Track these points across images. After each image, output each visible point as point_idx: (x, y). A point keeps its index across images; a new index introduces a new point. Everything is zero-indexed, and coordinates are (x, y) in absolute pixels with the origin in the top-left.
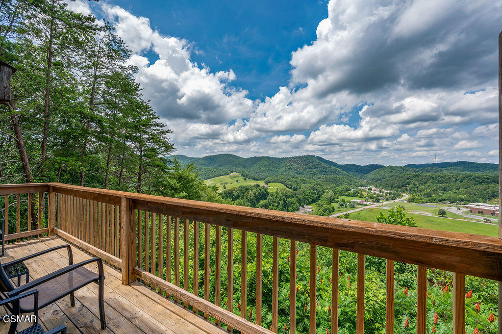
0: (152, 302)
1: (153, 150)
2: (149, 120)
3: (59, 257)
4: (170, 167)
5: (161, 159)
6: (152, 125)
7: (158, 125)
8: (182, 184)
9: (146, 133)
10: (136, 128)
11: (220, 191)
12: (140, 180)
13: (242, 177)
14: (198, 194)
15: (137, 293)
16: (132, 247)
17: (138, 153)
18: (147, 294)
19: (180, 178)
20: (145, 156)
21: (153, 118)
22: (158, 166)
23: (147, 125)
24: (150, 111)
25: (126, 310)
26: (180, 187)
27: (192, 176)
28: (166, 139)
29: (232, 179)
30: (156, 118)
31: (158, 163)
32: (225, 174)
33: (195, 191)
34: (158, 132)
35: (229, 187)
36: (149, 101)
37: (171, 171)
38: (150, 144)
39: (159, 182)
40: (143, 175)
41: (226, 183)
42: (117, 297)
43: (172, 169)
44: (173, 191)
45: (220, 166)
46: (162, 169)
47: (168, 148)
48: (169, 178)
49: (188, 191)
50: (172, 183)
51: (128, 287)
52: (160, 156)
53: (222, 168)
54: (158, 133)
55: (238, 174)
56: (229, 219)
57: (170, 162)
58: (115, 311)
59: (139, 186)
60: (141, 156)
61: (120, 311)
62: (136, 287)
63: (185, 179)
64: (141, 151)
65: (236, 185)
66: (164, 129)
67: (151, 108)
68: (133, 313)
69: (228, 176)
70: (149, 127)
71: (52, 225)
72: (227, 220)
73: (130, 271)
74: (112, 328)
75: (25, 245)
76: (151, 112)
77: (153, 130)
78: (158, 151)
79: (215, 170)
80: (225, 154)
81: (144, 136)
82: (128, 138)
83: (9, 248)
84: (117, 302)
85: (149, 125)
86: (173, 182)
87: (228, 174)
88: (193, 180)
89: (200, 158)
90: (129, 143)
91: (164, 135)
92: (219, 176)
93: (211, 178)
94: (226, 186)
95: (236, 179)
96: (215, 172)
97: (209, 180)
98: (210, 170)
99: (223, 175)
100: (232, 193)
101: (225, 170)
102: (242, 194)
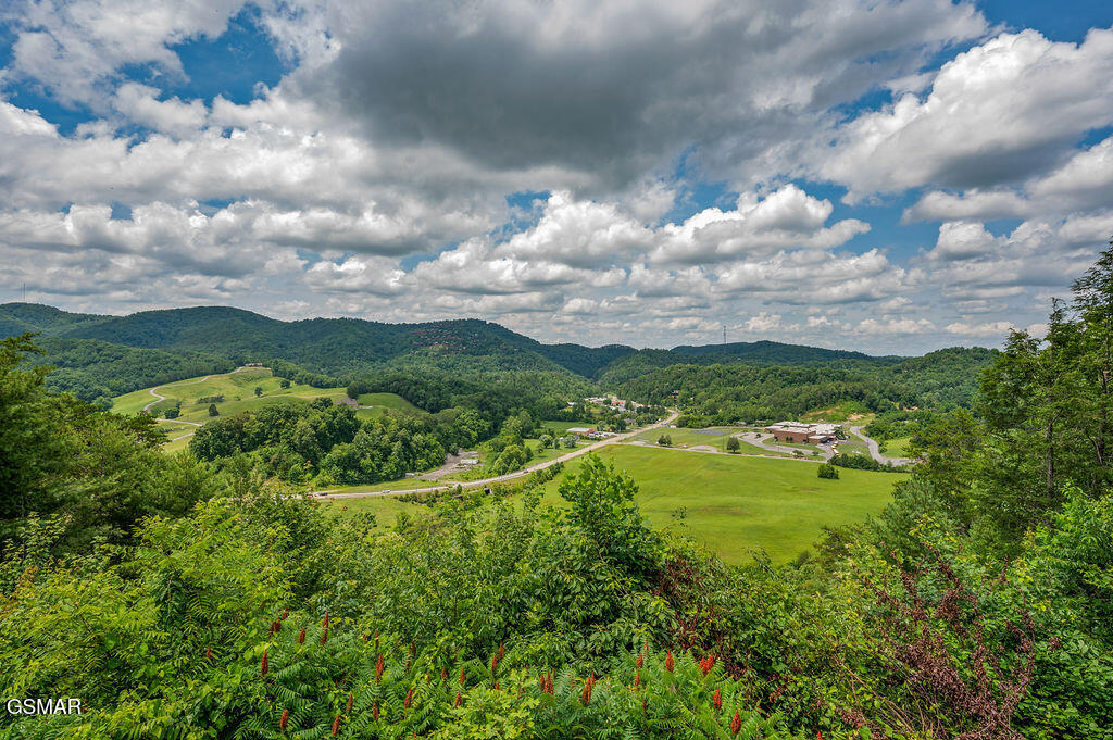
13: (276, 379)
29: (240, 385)
32: (216, 372)
35: (229, 411)
41: (220, 399)
55: (261, 371)
65: (256, 405)
69: (225, 377)
79: (177, 357)
87: (225, 371)
88: (18, 397)
92: (193, 377)
93: (161, 384)
94: (219, 407)
95: (254, 385)
96: (177, 362)
97: (152, 391)
98: (156, 359)
99: (206, 374)
100: (239, 427)
101: (216, 356)
102: (274, 431)
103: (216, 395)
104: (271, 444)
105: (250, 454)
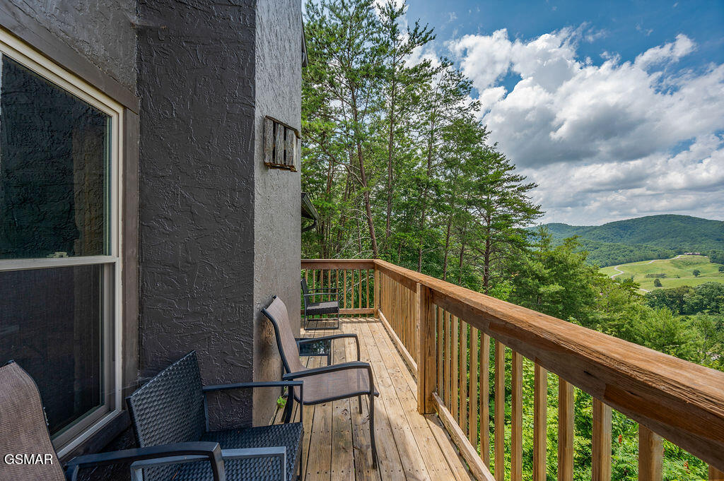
0: (444, 465)
1: (505, 217)
2: (499, 174)
3: (373, 344)
4: (532, 244)
5: (518, 230)
6: (504, 181)
7: (514, 179)
8: (553, 271)
9: (495, 193)
10: (481, 188)
11: (643, 291)
12: (487, 262)
13: (714, 265)
14: (588, 291)
15: (431, 437)
16: (429, 359)
17: (486, 224)
18: (443, 446)
19: (551, 262)
20: (493, 227)
21: (505, 170)
22: (512, 241)
23: (496, 181)
24: (501, 160)
25: (408, 456)
26: (551, 276)
27: (573, 258)
28: (526, 199)
29: (679, 267)
30: (511, 169)
31: (512, 236)
32: (659, 257)
33: (579, 284)
34: (512, 189)
35: (669, 284)
36: (495, 145)
37: (533, 249)
38: (501, 209)
39: (515, 265)
40: (492, 254)
41: (663, 276)
42: (405, 427)
43: (536, 246)
44: (537, 281)
45: (644, 240)
46: (519, 246)
47: (530, 212)
48: (531, 259)
49: (566, 283)
50: (535, 268)
51: (422, 419)
52: (516, 226)
53: (650, 244)
54: (513, 191)
55: (698, 258)
56: (591, 371)
57: (533, 234)
58: (395, 448)
59: (486, 270)
60: (488, 228)
61: (401, 452)
62: (432, 424)
63: (561, 262)
64: (489, 221)
65: (695, 283)
66: (524, 183)
67: (502, 156)
68: (414, 467)
69: (667, 261)
70: (500, 185)
71: (376, 307)
72: (588, 373)
73: (427, 397)
74: (384, 473)
75: (355, 322)
76: (502, 162)
77: (506, 187)
78: (514, 218)
79: (632, 248)
80: (661, 216)
81: (493, 199)
82: (470, 203)
83: (344, 322)
84: (403, 435)
85: (500, 181)
86: (537, 266)
87: (667, 257)
88: (574, 266)
89: (596, 228)
90: (473, 211)
91: (523, 194)
92: (642, 260)
93: (621, 264)
94: (662, 281)
95: (692, 268)
96: (631, 251)
97: (616, 267)
98: (619, 249)
99: (652, 259)
100: (680, 297)
101: (660, 248)
102: (714, 304)
103: (659, 273)
104: (711, 313)
105: (689, 317)
